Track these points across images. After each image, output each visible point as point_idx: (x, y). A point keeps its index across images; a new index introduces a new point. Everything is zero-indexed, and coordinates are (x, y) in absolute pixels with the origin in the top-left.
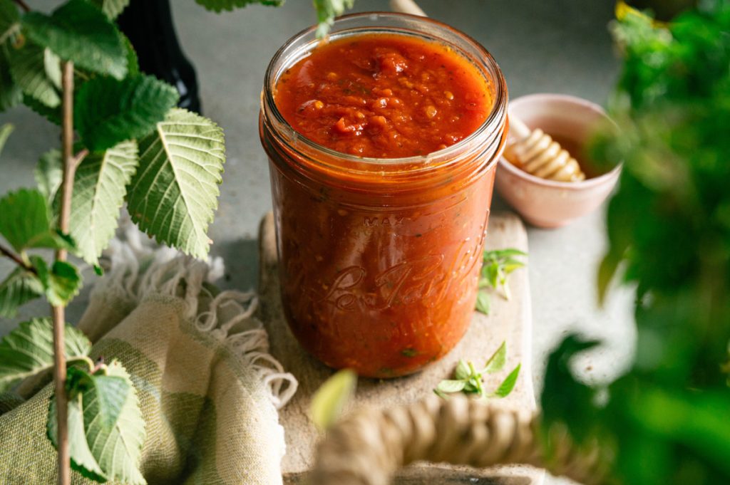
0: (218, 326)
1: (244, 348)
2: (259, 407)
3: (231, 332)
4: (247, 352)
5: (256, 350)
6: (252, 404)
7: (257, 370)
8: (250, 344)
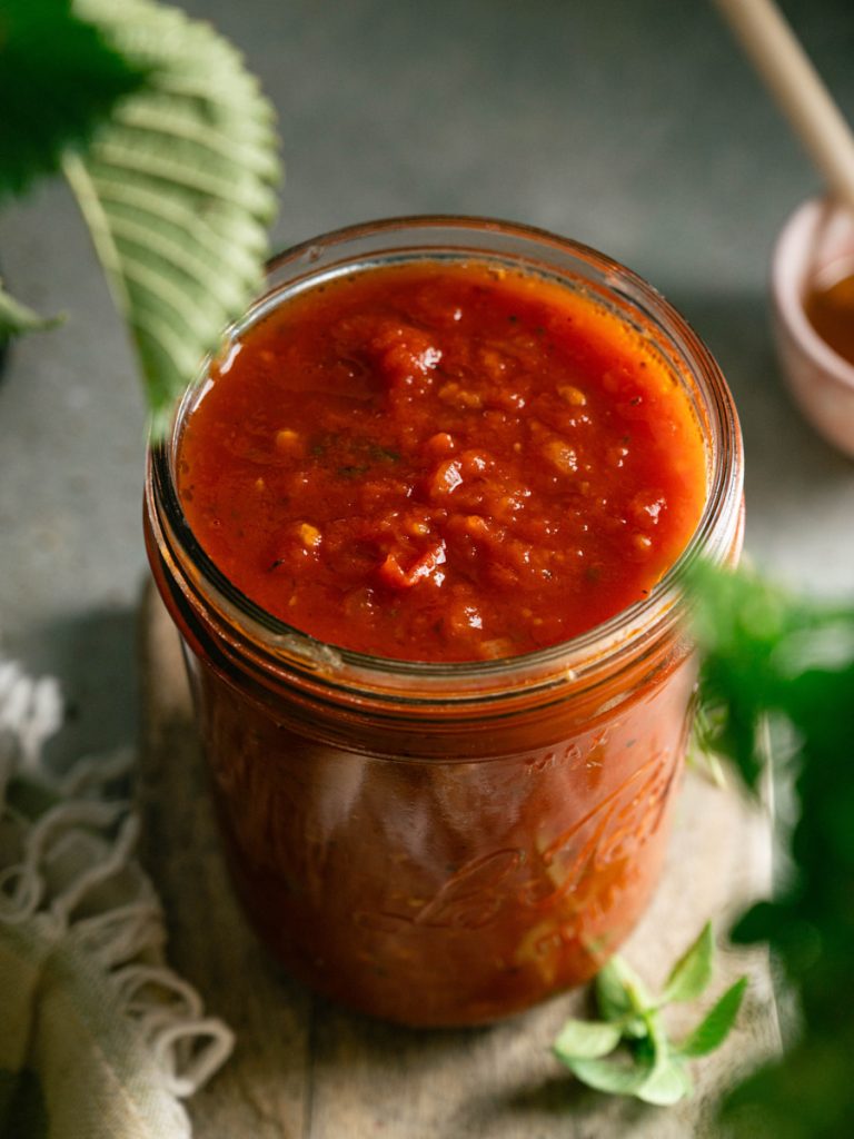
0: (44, 906)
1: (106, 956)
2: (143, 1118)
3: (77, 915)
4: (116, 967)
5: (137, 959)
6: (127, 1112)
7: (137, 1015)
8: (122, 945)
